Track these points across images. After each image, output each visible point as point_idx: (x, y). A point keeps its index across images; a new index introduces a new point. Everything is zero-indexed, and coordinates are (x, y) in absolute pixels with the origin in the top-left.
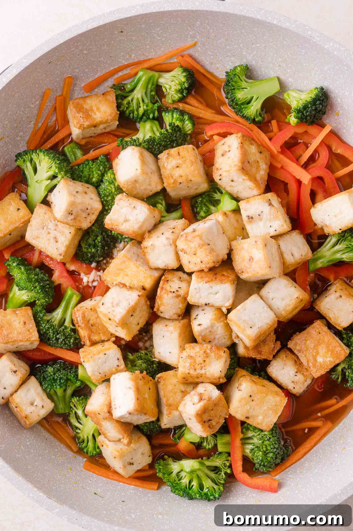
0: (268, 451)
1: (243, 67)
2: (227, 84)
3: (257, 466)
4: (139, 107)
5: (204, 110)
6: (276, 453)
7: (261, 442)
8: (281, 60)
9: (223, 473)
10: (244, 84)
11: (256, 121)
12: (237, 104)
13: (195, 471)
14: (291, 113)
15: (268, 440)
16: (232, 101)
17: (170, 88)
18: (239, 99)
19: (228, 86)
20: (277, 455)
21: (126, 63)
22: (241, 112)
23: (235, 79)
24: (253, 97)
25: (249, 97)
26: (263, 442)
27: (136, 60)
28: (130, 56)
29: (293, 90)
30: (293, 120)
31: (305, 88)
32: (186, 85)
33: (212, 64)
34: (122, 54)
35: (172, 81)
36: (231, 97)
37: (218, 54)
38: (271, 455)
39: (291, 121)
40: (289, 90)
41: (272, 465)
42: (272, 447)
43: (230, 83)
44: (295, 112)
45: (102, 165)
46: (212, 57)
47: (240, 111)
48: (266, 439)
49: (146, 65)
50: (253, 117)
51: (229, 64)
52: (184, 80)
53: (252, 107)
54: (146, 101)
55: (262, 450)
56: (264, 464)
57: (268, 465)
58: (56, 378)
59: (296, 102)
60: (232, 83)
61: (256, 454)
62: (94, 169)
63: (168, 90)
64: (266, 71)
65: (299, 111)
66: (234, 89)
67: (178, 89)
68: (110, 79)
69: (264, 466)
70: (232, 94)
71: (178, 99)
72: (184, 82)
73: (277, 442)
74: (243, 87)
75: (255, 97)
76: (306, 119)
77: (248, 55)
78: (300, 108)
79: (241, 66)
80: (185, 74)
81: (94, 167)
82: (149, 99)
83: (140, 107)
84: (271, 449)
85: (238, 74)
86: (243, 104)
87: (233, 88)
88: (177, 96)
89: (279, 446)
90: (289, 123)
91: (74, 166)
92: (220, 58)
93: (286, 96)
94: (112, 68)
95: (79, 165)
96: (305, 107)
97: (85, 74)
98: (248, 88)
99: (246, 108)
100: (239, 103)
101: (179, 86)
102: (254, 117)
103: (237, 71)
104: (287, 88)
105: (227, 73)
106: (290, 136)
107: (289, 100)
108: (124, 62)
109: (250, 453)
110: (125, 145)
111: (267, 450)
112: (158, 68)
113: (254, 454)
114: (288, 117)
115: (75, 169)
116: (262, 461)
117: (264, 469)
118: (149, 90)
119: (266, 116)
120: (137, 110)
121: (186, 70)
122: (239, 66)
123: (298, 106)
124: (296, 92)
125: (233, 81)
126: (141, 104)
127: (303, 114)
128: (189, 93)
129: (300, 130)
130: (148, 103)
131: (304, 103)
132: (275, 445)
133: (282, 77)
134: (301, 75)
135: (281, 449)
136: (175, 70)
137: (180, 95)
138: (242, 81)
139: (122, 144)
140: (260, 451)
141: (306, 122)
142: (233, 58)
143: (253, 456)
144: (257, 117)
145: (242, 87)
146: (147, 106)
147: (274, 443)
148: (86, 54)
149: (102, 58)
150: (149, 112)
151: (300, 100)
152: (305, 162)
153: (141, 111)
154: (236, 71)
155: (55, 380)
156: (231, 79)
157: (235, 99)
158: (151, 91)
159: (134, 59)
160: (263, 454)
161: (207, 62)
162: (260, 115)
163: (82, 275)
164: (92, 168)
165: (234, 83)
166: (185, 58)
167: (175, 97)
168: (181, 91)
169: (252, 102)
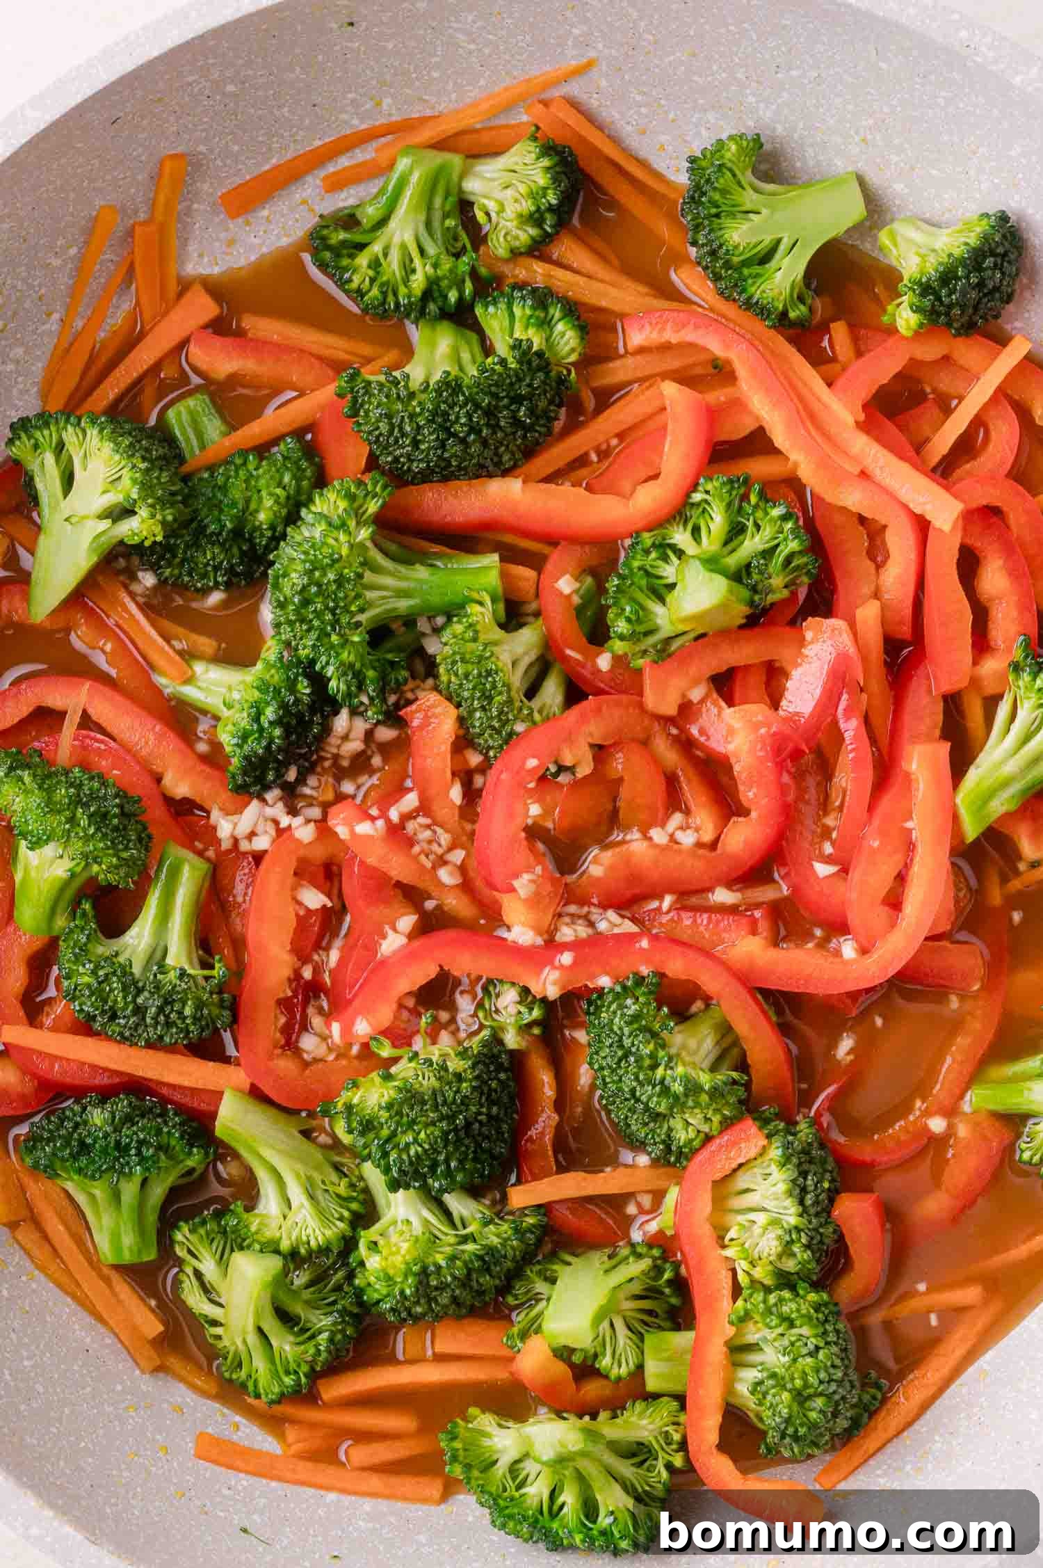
0: (811, 1391)
1: (745, 143)
2: (693, 198)
3: (773, 1436)
4: (409, 270)
5: (613, 285)
6: (837, 1397)
7: (787, 1358)
8: (871, 122)
9: (660, 1466)
10: (748, 198)
11: (790, 321)
12: (728, 265)
13: (573, 1460)
14: (901, 296)
15: (810, 1354)
16: (713, 253)
17: (502, 209)
18: (736, 247)
19: (699, 203)
20: (837, 1404)
21: (363, 127)
22: (744, 291)
23: (722, 181)
24: (779, 241)
25: (768, 240)
26: (795, 1360)
27: (396, 117)
28: (379, 104)
29: (908, 220)
30: (905, 317)
31: (947, 215)
32: (552, 198)
33: (643, 133)
34: (350, 96)
35: (507, 187)
36: (710, 242)
37: (663, 102)
38: (819, 1402)
39: (898, 320)
40: (892, 220)
41: (822, 1435)
42: (823, 1375)
43: (704, 194)
44: (914, 291)
45: (287, 469)
46: (643, 110)
47: (739, 285)
48: (804, 1351)
49: (427, 134)
50: (781, 307)
51: (698, 134)
52: (542, 180)
53: (779, 274)
54: (431, 250)
55: (789, 1386)
56: (796, 1431)
57: (810, 1438)
58: (125, 1141)
59: (917, 260)
60: (711, 194)
61: (769, 1397)
62: (262, 482)
63: (493, 215)
64: (821, 158)
65: (925, 289)
66: (717, 216)
67: (526, 212)
68: (309, 179)
69: (796, 1438)
70: (711, 231)
71: (529, 242)
72: (545, 189)
73: (838, 1362)
74: (748, 207)
75: (785, 241)
76: (947, 314)
77: (762, 105)
78: (929, 279)
79: (741, 137)
80: (546, 162)
81: (264, 474)
82: (440, 242)
83: (414, 271)
84: (821, 1382)
85: (729, 165)
86: (746, 263)
87: (714, 211)
88: (524, 235)
89: (846, 1374)
90: (892, 331)
91: (199, 470)
92: (671, 116)
93: (884, 237)
94: (318, 143)
95: (211, 468)
96: (947, 277)
97: (228, 162)
98: (764, 211)
99: (758, 276)
100: (736, 260)
101: (530, 202)
102: (785, 306)
103: (728, 155)
104: (889, 217)
105: (692, 160)
106: (897, 370)
107: (895, 252)
108: (355, 122)
109: (752, 1393)
110: (361, 392)
111: (806, 1385)
112: (467, 141)
113: (764, 1398)
114: (890, 308)
115: (201, 479)
116: (788, 1421)
117: (796, 1450)
118: (437, 215)
119: (818, 304)
120: (406, 281)
121: (549, 149)
122: (731, 138)
123: (922, 274)
124: (918, 228)
125: (715, 189)
126: (417, 262)
127: (939, 299)
128: (562, 223)
129: (930, 351)
130: (438, 255)
131: (941, 264)
132: (832, 1371)
133: (873, 178)
134: (934, 172)
135: (853, 1387)
136: (513, 150)
137: (534, 232)
138: (743, 188)
139: (352, 389)
140: (784, 1387)
141: (949, 325)
142: (711, 116)
143: (760, 1404)
144: (794, 305)
145: (744, 209)
146: (435, 266)
147: (829, 1364)
148: (234, 95)
149: (286, 109)
150: (444, 283)
151: (933, 255)
152: (945, 457)
153: (418, 282)
154: (722, 157)
155: (122, 1149)
156: (708, 181)
157: (721, 246)
158: (446, 216)
159: (390, 115)
160: (794, 1399)
161: (629, 128)
162: (801, 299)
163: (216, 816)
164: (258, 477)
165: (717, 196)
166: (553, 109)
167: (517, 238)
168: (535, 219)
169: (778, 256)
